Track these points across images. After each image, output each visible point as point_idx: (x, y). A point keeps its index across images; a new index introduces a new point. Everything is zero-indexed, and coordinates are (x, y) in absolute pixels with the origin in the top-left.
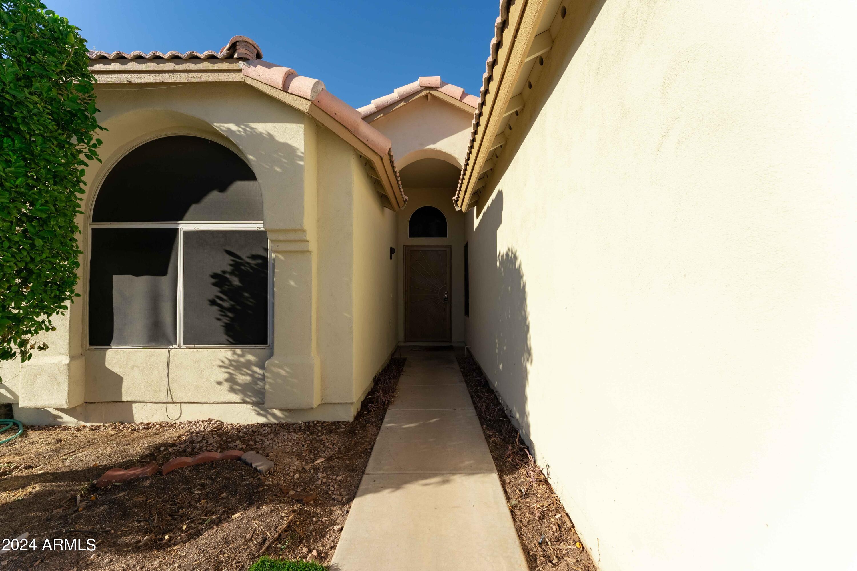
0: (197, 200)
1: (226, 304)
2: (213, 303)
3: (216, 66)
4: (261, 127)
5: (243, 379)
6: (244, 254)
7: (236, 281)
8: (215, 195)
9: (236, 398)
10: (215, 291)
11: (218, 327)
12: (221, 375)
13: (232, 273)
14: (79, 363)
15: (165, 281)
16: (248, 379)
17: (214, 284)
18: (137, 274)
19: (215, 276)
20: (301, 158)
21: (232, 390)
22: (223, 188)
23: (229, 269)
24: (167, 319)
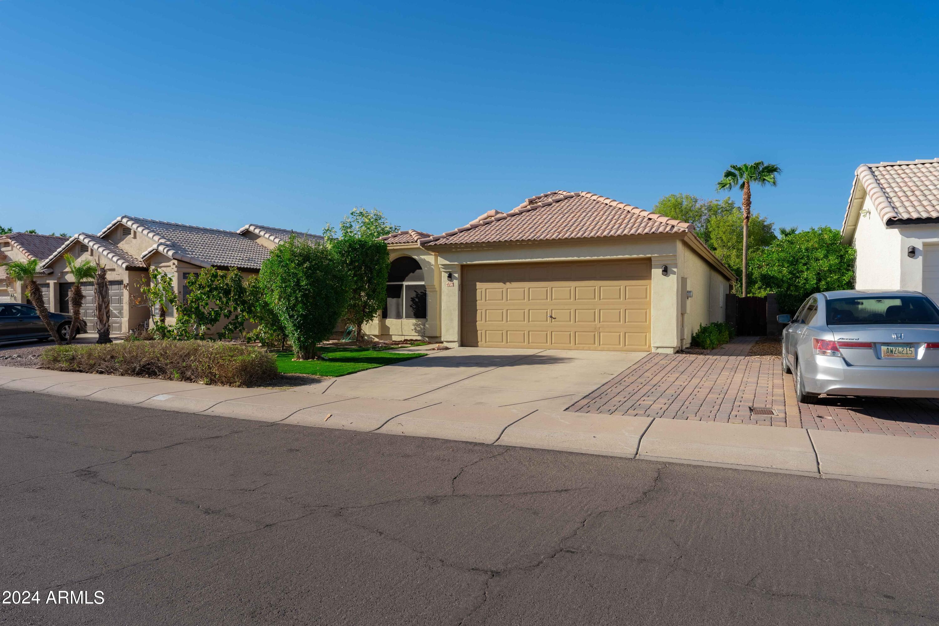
0: (407, 276)
1: (414, 307)
2: (411, 306)
3: (413, 244)
4: (422, 257)
5: (418, 329)
6: (419, 292)
7: (417, 300)
8: (411, 274)
9: (417, 334)
10: (411, 303)
11: (412, 313)
12: (413, 327)
13: (416, 298)
14: (380, 323)
15: (400, 299)
16: (419, 329)
17: (411, 301)
18: (393, 298)
19: (412, 298)
20: (432, 265)
21: (415, 332)
22: (413, 272)
23: (415, 296)
24: (401, 310)
